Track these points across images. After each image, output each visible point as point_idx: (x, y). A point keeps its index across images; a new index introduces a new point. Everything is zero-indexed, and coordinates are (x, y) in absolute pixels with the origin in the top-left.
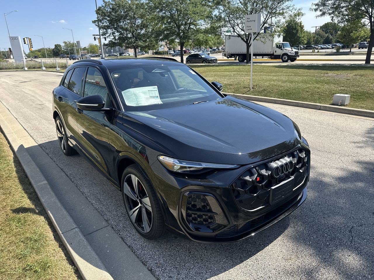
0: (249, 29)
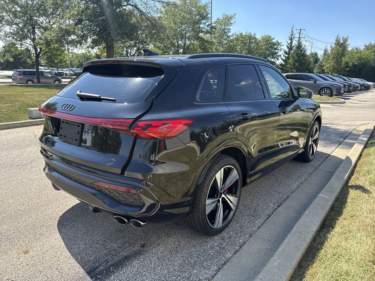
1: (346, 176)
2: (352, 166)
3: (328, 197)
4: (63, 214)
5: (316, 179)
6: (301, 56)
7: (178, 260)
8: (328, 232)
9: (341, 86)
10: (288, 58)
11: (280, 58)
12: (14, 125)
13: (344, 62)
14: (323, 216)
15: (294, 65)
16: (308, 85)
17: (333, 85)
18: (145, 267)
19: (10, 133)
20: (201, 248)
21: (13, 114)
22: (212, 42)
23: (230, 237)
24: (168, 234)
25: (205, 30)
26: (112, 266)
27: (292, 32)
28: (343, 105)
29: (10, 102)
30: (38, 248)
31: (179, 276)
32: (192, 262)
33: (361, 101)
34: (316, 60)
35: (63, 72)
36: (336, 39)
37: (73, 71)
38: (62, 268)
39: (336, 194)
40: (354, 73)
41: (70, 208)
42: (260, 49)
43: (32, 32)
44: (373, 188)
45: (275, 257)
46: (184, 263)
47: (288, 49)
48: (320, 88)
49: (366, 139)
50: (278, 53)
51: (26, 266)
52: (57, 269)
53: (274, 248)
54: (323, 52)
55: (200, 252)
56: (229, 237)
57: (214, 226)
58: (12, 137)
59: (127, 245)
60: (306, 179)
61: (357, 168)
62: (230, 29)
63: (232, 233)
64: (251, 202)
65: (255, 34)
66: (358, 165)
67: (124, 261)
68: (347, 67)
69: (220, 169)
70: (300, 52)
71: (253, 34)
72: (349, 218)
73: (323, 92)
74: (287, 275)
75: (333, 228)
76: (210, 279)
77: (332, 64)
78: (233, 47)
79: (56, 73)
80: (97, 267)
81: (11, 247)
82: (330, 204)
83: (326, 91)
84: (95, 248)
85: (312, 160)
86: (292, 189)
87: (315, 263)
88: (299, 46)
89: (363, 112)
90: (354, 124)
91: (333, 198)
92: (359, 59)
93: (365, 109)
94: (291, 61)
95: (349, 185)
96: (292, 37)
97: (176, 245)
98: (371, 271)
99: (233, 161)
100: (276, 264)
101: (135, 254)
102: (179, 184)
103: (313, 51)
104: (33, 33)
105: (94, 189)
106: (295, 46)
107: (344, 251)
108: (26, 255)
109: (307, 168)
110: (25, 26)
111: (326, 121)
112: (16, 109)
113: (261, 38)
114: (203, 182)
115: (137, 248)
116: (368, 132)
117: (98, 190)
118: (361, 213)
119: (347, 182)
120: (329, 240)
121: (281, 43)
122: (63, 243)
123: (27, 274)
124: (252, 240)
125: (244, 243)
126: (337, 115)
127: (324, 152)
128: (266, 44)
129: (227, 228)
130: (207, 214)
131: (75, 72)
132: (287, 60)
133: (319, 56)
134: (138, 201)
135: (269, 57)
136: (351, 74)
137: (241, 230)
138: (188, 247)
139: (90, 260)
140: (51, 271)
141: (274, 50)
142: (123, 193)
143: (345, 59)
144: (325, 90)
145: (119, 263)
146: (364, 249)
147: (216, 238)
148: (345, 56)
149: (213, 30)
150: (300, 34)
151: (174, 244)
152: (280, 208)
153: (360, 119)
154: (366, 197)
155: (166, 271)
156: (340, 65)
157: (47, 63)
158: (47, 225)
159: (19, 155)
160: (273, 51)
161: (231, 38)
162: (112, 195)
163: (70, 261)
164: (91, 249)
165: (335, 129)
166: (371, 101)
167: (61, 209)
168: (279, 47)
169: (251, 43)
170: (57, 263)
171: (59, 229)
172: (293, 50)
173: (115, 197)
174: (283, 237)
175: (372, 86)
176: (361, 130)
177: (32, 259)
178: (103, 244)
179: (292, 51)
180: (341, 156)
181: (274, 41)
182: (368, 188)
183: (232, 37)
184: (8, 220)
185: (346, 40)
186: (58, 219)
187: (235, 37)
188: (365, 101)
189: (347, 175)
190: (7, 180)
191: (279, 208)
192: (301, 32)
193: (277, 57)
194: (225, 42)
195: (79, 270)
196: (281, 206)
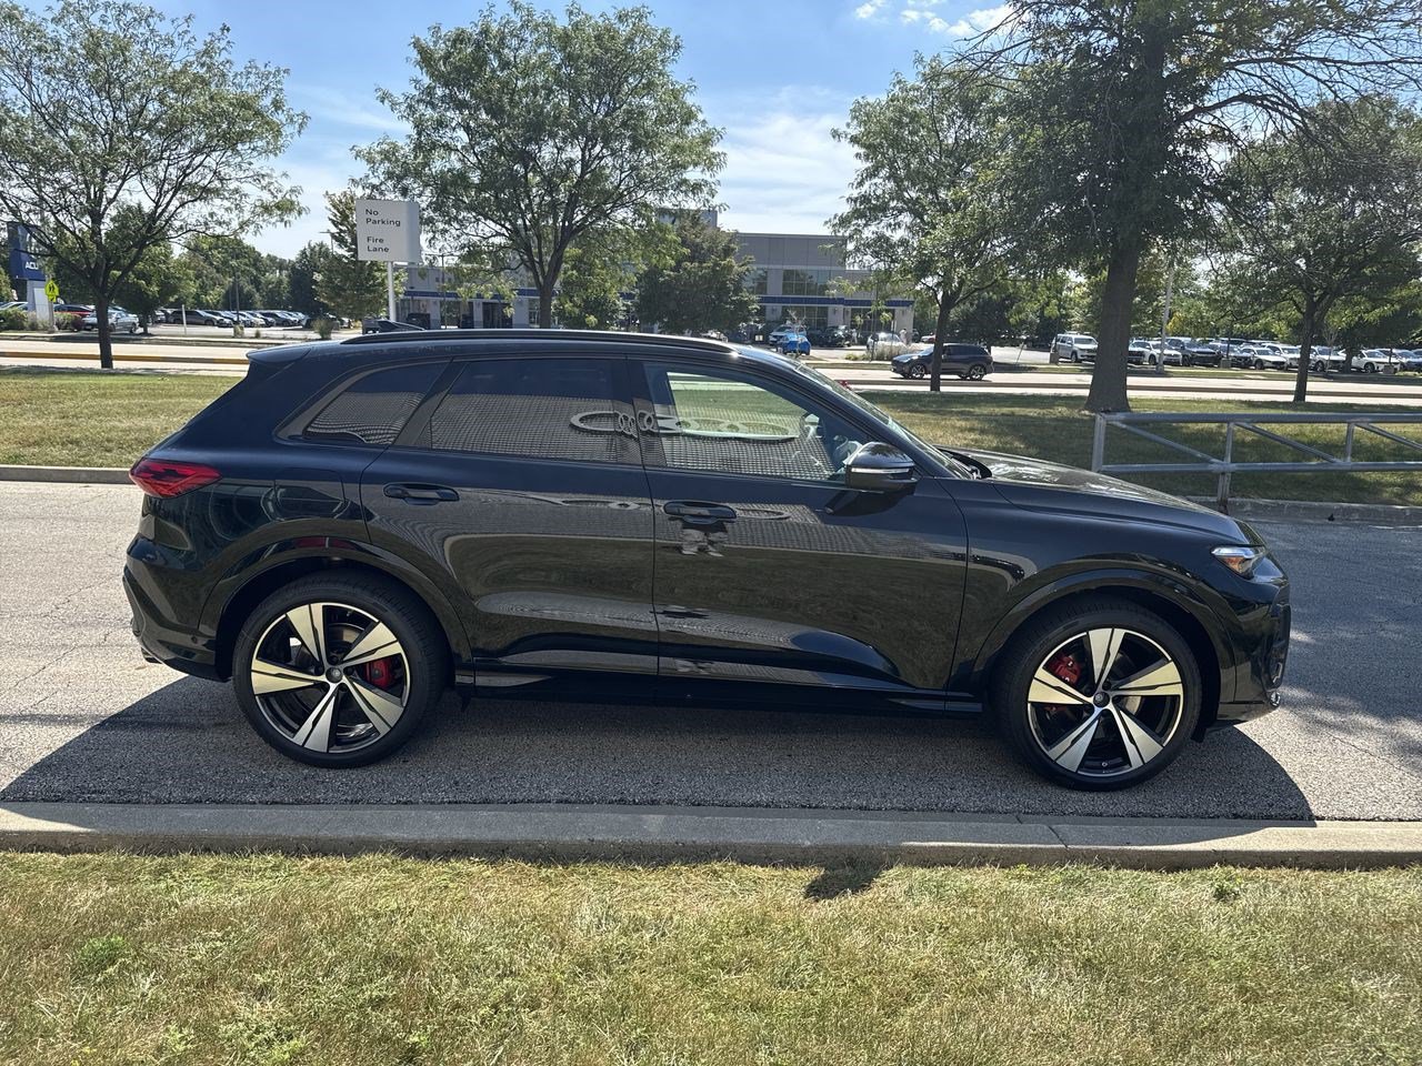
0: (375, 250)
35: (1144, 350)
37: (1182, 349)
57: (291, 736)
69: (305, 603)
130: (256, 691)
131: (1190, 352)
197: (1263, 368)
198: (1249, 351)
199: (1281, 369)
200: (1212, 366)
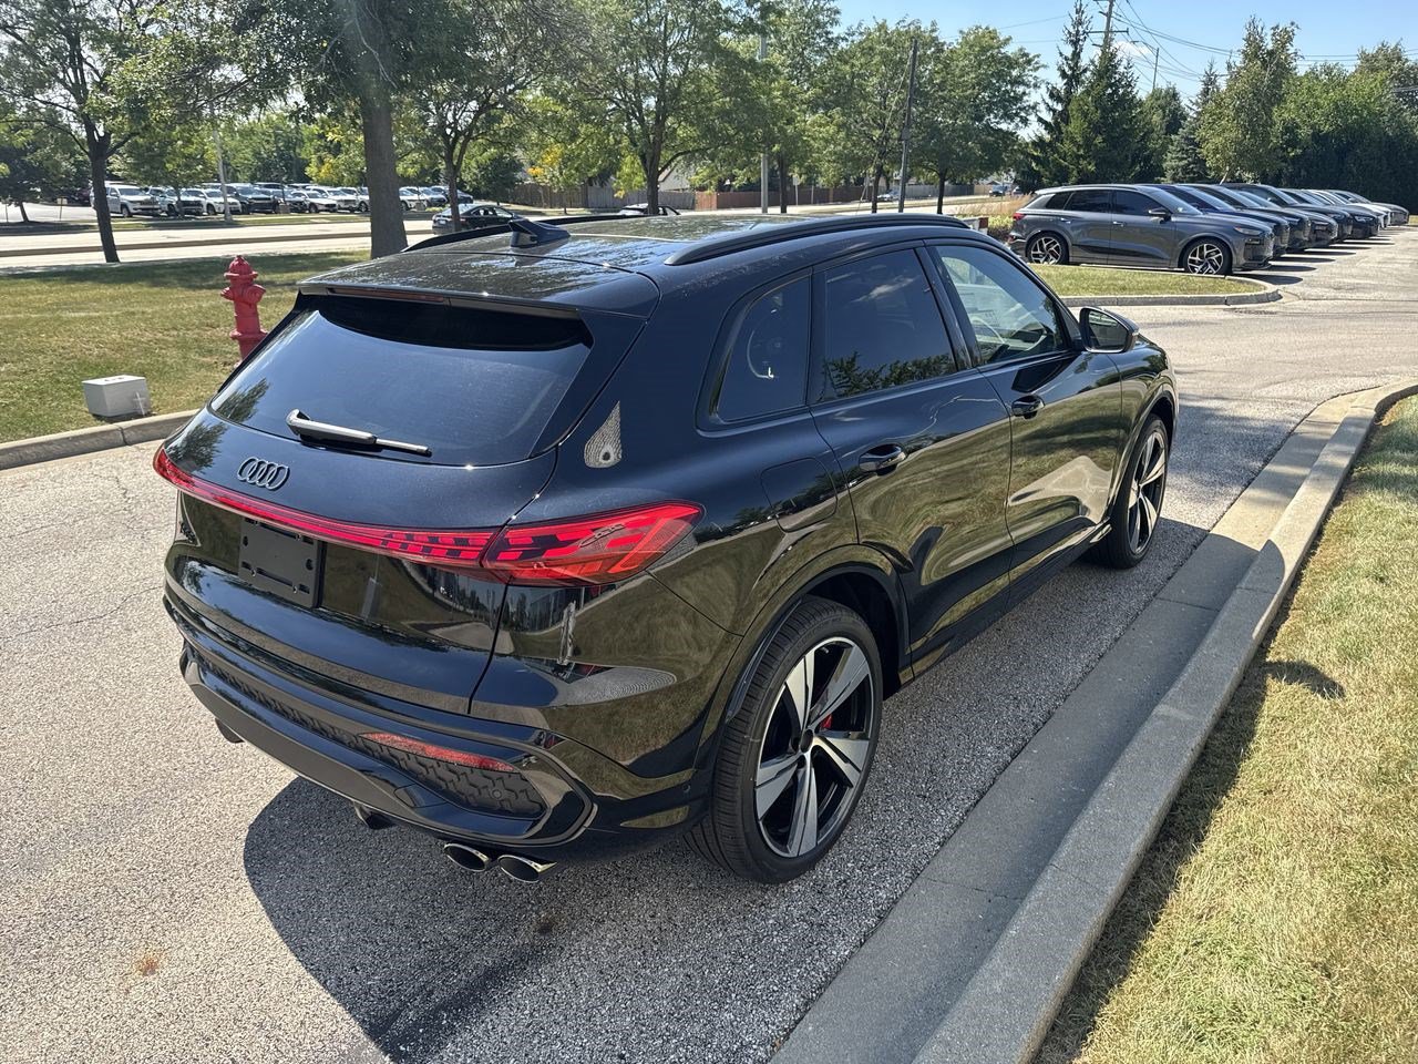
1: (1258, 628)
2: (1282, 586)
3: (1188, 718)
4: (260, 816)
5: (1152, 637)
6: (1116, 105)
7: (670, 979)
8: (1181, 856)
9: (1264, 232)
10: (1063, 117)
11: (1032, 118)
12: (39, 449)
13: (1279, 127)
14: (1167, 792)
15: (1088, 143)
16: (1138, 230)
17: (1232, 230)
18: (558, 1007)
19: (31, 483)
20: (746, 928)
21: (33, 403)
22: (769, 66)
23: (845, 881)
24: (629, 879)
25: (738, 20)
26: (443, 1007)
27: (1077, 12)
28: (1269, 309)
29: (16, 357)
30: (189, 949)
31: (675, 1034)
32: (717, 981)
33: (1339, 289)
34: (1175, 120)
35: (198, 199)
36: (1245, 35)
37: (237, 196)
38: (278, 1024)
39: (1216, 705)
40: (1318, 166)
41: (280, 789)
42: (956, 85)
43: (70, 56)
44: (1350, 672)
45: (997, 961)
46: (688, 986)
47: (1065, 81)
48: (1183, 242)
49: (1344, 462)
50: (1025, 98)
51: (153, 1020)
52: (261, 1026)
53: (997, 917)
54: (1200, 87)
55: (743, 943)
56: (839, 884)
57: (787, 852)
58: (38, 501)
59: (490, 927)
60: (1116, 640)
61: (1301, 591)
62: (837, 12)
63: (849, 865)
64: (918, 743)
65: (934, 24)
66: (1307, 579)
67: (484, 988)
68: (1293, 143)
69: (802, 656)
70: (1110, 91)
71: (925, 26)
72: (1258, 797)
73: (1197, 258)
74: (1035, 1024)
75: (1199, 839)
76: (777, 1042)
77: (1233, 135)
78: (852, 83)
79: (170, 205)
80: (396, 1015)
81: (94, 950)
82: (1193, 746)
83: (1206, 252)
84: (384, 941)
85: (1141, 559)
86: (1066, 683)
87: (1132, 975)
88: (1108, 65)
89: (1344, 336)
90: (1302, 393)
91: (1207, 721)
92: (1340, 109)
93: (1352, 323)
94: (1075, 127)
95: (1268, 660)
96: (1078, 32)
97: (657, 920)
98: (1314, 1002)
99: (850, 619)
100: (997, 986)
101: (522, 960)
102: (662, 706)
103: (1162, 85)
104: (72, 61)
105: (368, 754)
106: (1092, 68)
107: (1232, 927)
108: (150, 978)
109: (1124, 593)
110: (39, 34)
111: (1203, 382)
112: (42, 383)
113: (960, 41)
114: (746, 709)
115: (525, 937)
116: (1352, 429)
117: (382, 759)
118: (1300, 777)
119: (1263, 647)
120: (1182, 886)
121: (1038, 56)
122: (272, 929)
123: (161, 1049)
124: (921, 890)
125: (895, 903)
126: (1244, 354)
127: (1188, 523)
128: (980, 65)
129: (835, 848)
130: (760, 814)
131: (246, 199)
132: (1062, 125)
133: (1184, 102)
134: (522, 797)
135: (992, 116)
136: (1308, 172)
137: (883, 854)
138: (701, 928)
139: (370, 987)
140: (239, 1034)
141: (1009, 87)
142: (468, 771)
143: (1282, 115)
144: (1202, 249)
145: (468, 997)
146: (1298, 921)
147: (796, 887)
148: (1285, 102)
149: (772, 17)
150: (1109, 15)
151: (653, 917)
152: (1022, 762)
153: (1331, 372)
154: (1323, 709)
155: (628, 1019)
156: (1266, 139)
157: (135, 167)
158: (208, 860)
159: (77, 578)
160: (1007, 91)
161: (843, 45)
162: (432, 775)
163: (302, 996)
164: (370, 947)
165: (1233, 418)
166: (1375, 288)
167: (251, 797)
168: (1031, 73)
169: (921, 63)
170: (258, 1005)
171: (251, 874)
172: (1083, 82)
173: (442, 783)
174: (1028, 876)
175: (1386, 218)
176: (1329, 417)
177: (173, 992)
178: (407, 927)
179: (1080, 90)
180: (1248, 539)
181: (1010, 50)
182: (1335, 675)
183: (847, 40)
184: (71, 847)
185: (1285, 38)
186: (244, 836)
187: (857, 38)
188: (1354, 288)
189: (1261, 623)
190: (46, 684)
191: (1015, 762)
192: (1114, 9)
193: (1023, 114)
194: (820, 61)
195: (334, 1028)
196: (1023, 753)
197: (318, 211)
198: (300, 195)
199: (334, 211)
200: (270, 213)
